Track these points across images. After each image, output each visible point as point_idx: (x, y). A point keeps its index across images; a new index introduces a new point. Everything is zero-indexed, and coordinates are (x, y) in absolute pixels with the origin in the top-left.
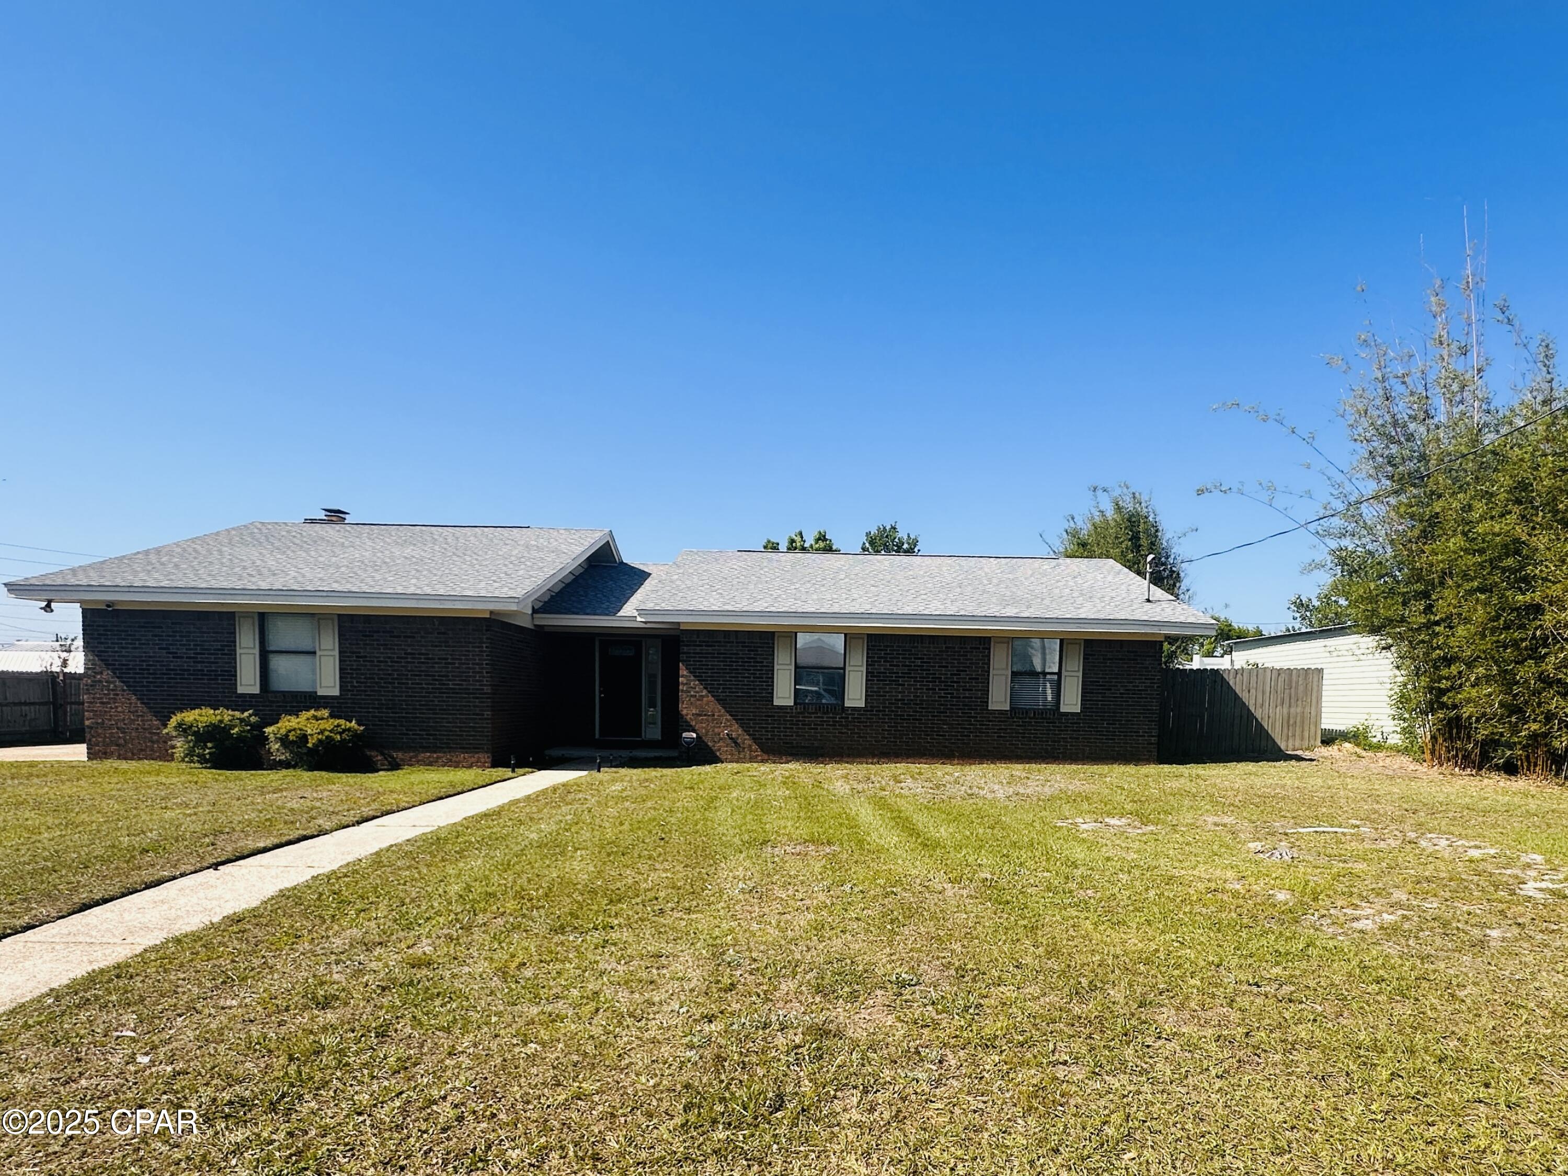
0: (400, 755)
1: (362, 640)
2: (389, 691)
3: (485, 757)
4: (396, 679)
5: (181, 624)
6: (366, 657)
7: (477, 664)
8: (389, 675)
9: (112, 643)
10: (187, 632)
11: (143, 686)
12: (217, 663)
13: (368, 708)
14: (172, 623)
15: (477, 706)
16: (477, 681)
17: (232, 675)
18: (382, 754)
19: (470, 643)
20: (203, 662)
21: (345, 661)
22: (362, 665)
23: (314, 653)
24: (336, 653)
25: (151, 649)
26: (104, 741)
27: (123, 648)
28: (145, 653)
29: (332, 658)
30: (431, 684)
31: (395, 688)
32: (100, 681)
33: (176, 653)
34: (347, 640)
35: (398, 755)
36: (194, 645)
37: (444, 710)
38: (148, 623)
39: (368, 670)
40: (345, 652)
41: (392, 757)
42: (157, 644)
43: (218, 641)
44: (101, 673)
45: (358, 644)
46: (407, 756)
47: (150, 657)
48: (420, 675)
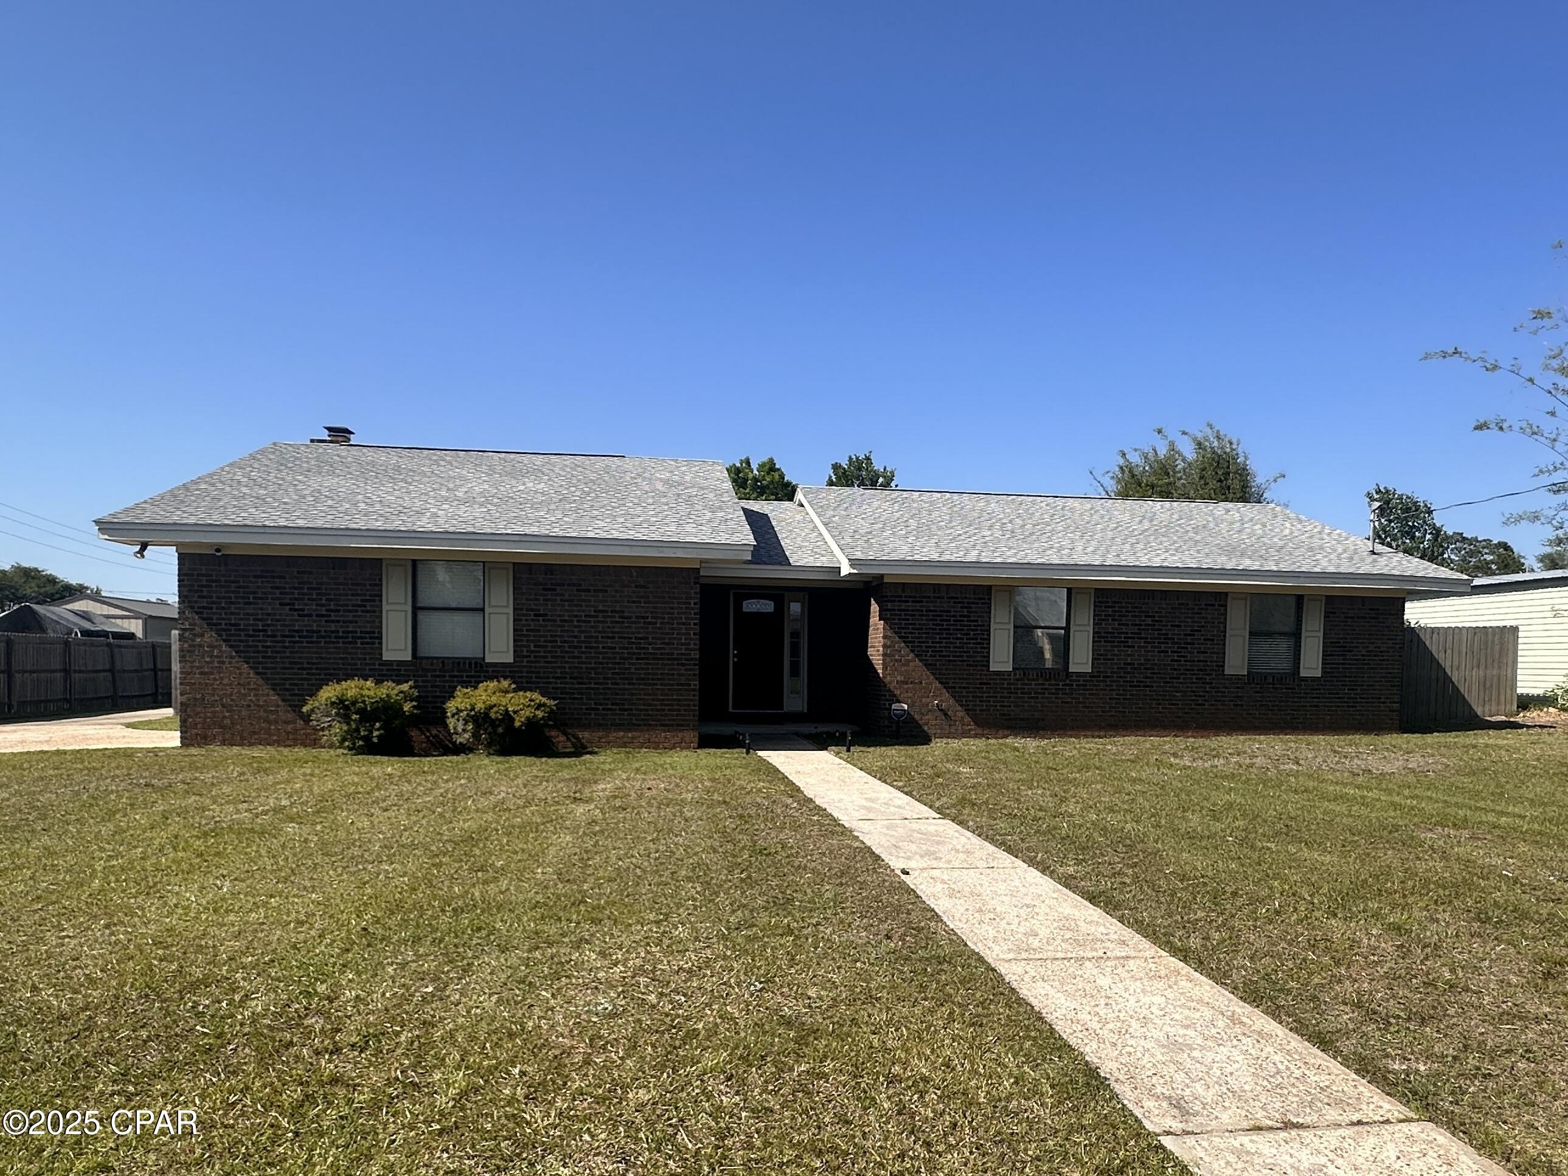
0: (586, 734)
1: (541, 595)
2: (574, 657)
3: (692, 736)
4: (584, 642)
5: (310, 573)
6: (546, 615)
7: (684, 624)
8: (575, 637)
9: (218, 597)
10: (317, 583)
11: (258, 652)
12: (356, 622)
13: (548, 678)
14: (298, 572)
15: (682, 675)
16: (682, 644)
17: (375, 637)
18: (565, 734)
19: (675, 598)
20: (338, 621)
21: (521, 620)
22: (541, 626)
23: (483, 610)
24: (511, 610)
25: (269, 604)
26: (204, 722)
27: (232, 603)
28: (261, 609)
29: (504, 617)
30: (627, 648)
31: (583, 652)
32: (200, 646)
33: (303, 610)
34: (523, 594)
35: (585, 735)
36: (327, 600)
37: (643, 679)
38: (268, 571)
39: (549, 631)
40: (522, 609)
41: (577, 738)
42: (277, 599)
43: (358, 595)
44: (202, 635)
45: (537, 599)
46: (597, 735)
47: (268, 614)
48: (613, 638)
